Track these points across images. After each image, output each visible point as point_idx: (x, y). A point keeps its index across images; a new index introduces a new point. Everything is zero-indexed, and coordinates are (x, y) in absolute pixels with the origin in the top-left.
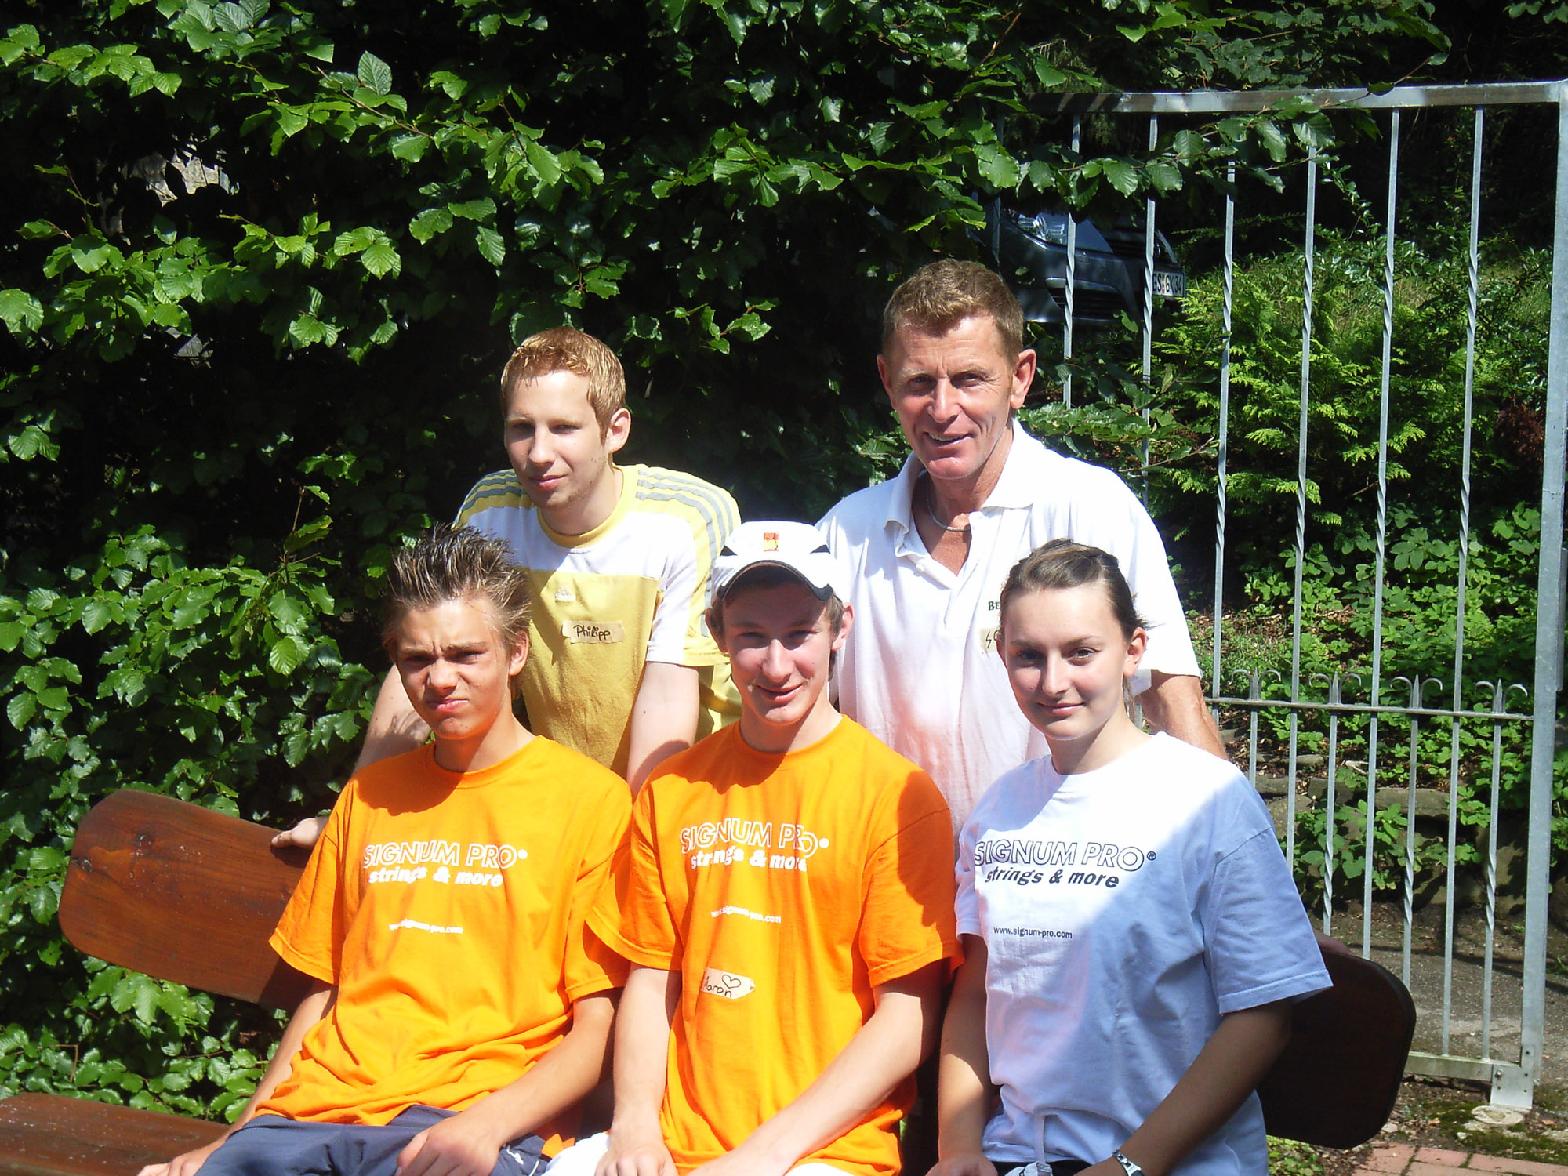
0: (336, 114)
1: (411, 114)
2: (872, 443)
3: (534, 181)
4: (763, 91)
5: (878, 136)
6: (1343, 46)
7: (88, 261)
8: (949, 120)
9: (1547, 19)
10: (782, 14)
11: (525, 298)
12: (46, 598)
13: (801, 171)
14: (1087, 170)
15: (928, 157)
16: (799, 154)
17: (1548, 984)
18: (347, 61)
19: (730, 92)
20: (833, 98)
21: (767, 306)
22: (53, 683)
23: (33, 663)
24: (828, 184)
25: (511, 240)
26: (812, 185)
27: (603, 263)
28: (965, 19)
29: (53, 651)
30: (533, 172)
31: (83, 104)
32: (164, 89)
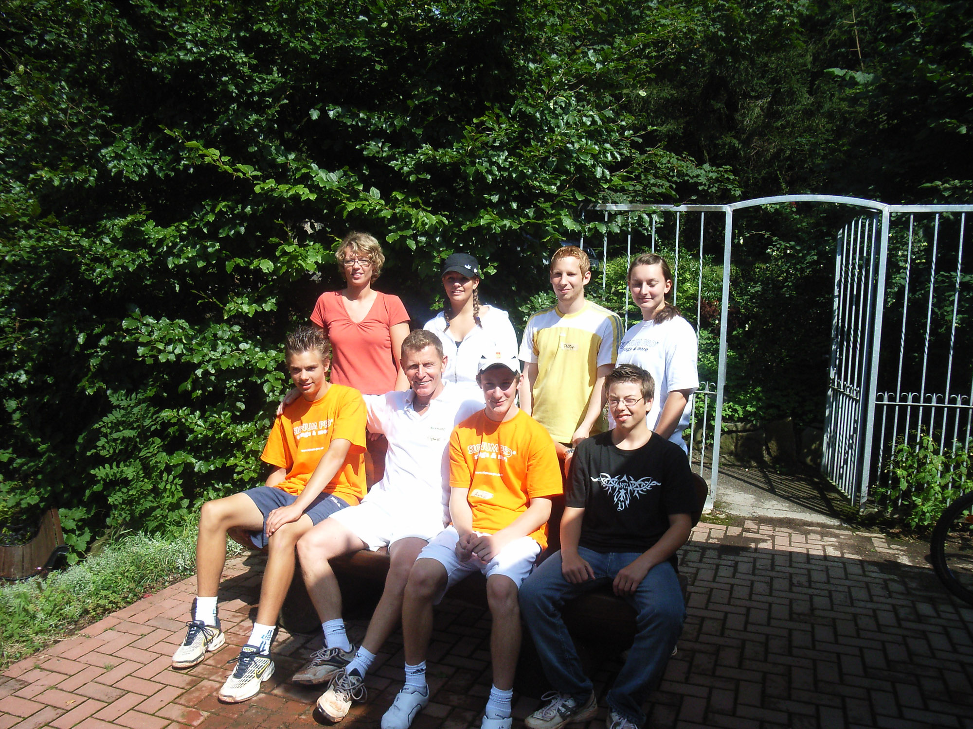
0: (363, 205)
1: (386, 205)
2: (524, 307)
3: (426, 224)
4: (495, 199)
5: (530, 212)
6: (650, 196)
7: (289, 249)
8: (552, 207)
9: (709, 191)
10: (502, 175)
11: (421, 262)
12: (273, 353)
13: (507, 223)
14: (591, 225)
15: (547, 219)
16: (507, 218)
17: (719, 472)
18: (367, 189)
19: (485, 199)
20: (515, 201)
21: (496, 264)
22: (277, 379)
23: (270, 372)
24: (515, 227)
25: (417, 242)
26: (511, 227)
27: (446, 250)
28: (556, 179)
29: (276, 369)
30: (427, 221)
31: (287, 204)
32: (311, 198)
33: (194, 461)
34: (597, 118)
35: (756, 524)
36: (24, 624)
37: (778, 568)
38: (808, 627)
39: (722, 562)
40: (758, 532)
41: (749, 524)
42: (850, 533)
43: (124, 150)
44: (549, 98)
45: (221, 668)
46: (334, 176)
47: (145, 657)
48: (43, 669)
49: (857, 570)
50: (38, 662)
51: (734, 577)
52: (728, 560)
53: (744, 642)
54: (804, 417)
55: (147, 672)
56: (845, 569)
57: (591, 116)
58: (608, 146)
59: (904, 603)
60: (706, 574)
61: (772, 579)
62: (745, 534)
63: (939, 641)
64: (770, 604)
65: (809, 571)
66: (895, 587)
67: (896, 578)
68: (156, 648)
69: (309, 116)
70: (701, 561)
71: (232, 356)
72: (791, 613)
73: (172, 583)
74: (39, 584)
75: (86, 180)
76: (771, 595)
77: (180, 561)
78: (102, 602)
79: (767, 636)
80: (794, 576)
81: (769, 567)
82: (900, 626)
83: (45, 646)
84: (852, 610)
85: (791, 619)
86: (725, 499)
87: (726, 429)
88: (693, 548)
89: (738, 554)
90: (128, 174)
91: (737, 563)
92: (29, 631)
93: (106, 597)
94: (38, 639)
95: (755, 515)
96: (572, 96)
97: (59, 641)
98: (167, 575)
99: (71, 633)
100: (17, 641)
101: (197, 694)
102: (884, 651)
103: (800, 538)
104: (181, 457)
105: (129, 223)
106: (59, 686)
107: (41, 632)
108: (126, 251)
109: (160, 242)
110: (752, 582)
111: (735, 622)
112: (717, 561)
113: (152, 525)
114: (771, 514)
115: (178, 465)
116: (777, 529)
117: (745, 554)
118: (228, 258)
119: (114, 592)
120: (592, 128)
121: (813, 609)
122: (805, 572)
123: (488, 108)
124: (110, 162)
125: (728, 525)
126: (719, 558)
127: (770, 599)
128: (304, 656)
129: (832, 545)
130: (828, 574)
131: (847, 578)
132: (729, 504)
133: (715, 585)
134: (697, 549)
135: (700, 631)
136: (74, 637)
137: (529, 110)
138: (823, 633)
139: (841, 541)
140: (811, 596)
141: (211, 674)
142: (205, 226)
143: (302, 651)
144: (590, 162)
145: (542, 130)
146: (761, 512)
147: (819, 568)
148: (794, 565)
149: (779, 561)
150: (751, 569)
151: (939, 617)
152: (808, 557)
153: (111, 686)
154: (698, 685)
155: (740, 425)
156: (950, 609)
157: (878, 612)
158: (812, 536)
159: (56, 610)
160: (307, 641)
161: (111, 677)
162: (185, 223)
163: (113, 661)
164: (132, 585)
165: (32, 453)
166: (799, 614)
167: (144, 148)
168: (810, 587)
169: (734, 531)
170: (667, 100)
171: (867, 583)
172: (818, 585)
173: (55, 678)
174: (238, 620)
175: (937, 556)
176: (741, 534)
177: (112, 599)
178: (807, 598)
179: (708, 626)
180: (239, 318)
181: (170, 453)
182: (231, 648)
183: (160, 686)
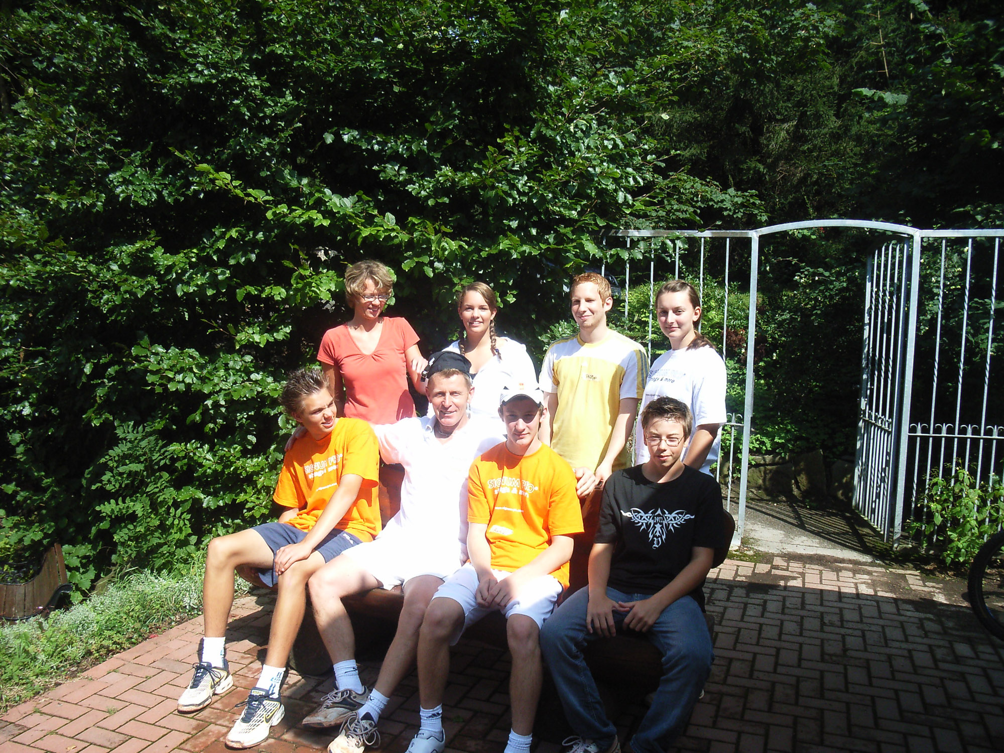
0: (378, 231)
1: (402, 231)
2: (544, 336)
3: (446, 250)
4: (514, 224)
5: (551, 238)
6: (673, 221)
8: (573, 233)
9: (735, 216)
10: (521, 200)
13: (526, 248)
14: (613, 252)
15: (567, 244)
16: (526, 244)
18: (382, 215)
19: (505, 225)
20: (534, 227)
21: (515, 292)
24: (535, 252)
25: (434, 269)
26: (530, 253)
28: (576, 204)
31: (298, 230)
32: (325, 224)
33: (202, 496)
34: (619, 142)
35: (785, 561)
36: (25, 666)
37: (808, 607)
38: (840, 668)
39: (750, 601)
40: (787, 570)
41: (778, 561)
42: (884, 570)
43: (133, 175)
44: (570, 121)
45: (228, 711)
46: (348, 202)
47: (150, 700)
48: (42, 713)
49: (891, 608)
50: (38, 706)
51: (762, 616)
52: (757, 598)
53: (773, 684)
54: (835, 450)
55: (151, 717)
56: (878, 607)
57: (613, 139)
58: (630, 170)
59: (941, 643)
60: (733, 613)
61: (802, 617)
62: (774, 572)
63: (978, 684)
64: (801, 645)
65: (841, 609)
66: (930, 626)
67: (931, 616)
68: (161, 691)
69: (323, 140)
70: (728, 600)
71: (244, 387)
72: (823, 653)
73: (179, 623)
74: (40, 624)
75: (94, 205)
76: (801, 635)
77: (187, 600)
78: (106, 643)
79: (798, 679)
80: (825, 616)
81: (799, 606)
82: (937, 668)
83: (46, 688)
84: (887, 651)
85: (823, 660)
86: (753, 535)
87: (753, 463)
88: (719, 586)
89: (766, 593)
90: (136, 199)
91: (765, 602)
92: (29, 673)
93: (110, 638)
94: (39, 682)
95: (784, 551)
96: (593, 119)
97: (60, 684)
98: (174, 615)
99: (73, 675)
100: (17, 684)
101: (203, 739)
102: (921, 693)
103: (832, 575)
104: (189, 493)
105: (137, 250)
106: (60, 731)
107: (41, 674)
108: (134, 278)
109: (169, 269)
110: (782, 622)
111: (765, 663)
112: (744, 600)
113: (159, 562)
114: (801, 550)
115: (186, 501)
116: (807, 566)
117: (775, 592)
118: (240, 286)
119: (119, 632)
120: (614, 151)
121: (845, 650)
122: (837, 611)
123: (508, 130)
124: (117, 187)
125: (756, 562)
126: (748, 596)
127: (801, 639)
128: (316, 700)
129: (864, 583)
130: (861, 613)
131: (881, 618)
132: (757, 540)
133: (741, 625)
134: (724, 587)
135: (727, 673)
136: (76, 680)
137: (549, 133)
138: (856, 675)
139: (874, 578)
140: (843, 636)
141: (219, 718)
142: (215, 253)
143: (313, 694)
144: (611, 187)
145: (562, 154)
146: (790, 549)
147: (852, 607)
148: (825, 603)
149: (809, 599)
150: (781, 607)
151: (978, 658)
152: (840, 595)
153: (114, 731)
154: (727, 730)
155: (768, 458)
156: (989, 650)
157: (914, 653)
158: (844, 573)
159: (58, 652)
160: (319, 684)
161: (114, 722)
162: (195, 251)
163: (116, 705)
164: (138, 625)
165: (36, 487)
166: (831, 655)
167: (153, 173)
168: (842, 626)
169: (763, 568)
170: (690, 124)
171: (902, 623)
172: (850, 625)
173: (56, 723)
174: (246, 662)
175: (974, 594)
176: (770, 571)
177: (116, 639)
178: (839, 637)
179: (736, 667)
180: (250, 347)
181: (178, 488)
182: (240, 691)
183: (165, 731)
